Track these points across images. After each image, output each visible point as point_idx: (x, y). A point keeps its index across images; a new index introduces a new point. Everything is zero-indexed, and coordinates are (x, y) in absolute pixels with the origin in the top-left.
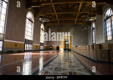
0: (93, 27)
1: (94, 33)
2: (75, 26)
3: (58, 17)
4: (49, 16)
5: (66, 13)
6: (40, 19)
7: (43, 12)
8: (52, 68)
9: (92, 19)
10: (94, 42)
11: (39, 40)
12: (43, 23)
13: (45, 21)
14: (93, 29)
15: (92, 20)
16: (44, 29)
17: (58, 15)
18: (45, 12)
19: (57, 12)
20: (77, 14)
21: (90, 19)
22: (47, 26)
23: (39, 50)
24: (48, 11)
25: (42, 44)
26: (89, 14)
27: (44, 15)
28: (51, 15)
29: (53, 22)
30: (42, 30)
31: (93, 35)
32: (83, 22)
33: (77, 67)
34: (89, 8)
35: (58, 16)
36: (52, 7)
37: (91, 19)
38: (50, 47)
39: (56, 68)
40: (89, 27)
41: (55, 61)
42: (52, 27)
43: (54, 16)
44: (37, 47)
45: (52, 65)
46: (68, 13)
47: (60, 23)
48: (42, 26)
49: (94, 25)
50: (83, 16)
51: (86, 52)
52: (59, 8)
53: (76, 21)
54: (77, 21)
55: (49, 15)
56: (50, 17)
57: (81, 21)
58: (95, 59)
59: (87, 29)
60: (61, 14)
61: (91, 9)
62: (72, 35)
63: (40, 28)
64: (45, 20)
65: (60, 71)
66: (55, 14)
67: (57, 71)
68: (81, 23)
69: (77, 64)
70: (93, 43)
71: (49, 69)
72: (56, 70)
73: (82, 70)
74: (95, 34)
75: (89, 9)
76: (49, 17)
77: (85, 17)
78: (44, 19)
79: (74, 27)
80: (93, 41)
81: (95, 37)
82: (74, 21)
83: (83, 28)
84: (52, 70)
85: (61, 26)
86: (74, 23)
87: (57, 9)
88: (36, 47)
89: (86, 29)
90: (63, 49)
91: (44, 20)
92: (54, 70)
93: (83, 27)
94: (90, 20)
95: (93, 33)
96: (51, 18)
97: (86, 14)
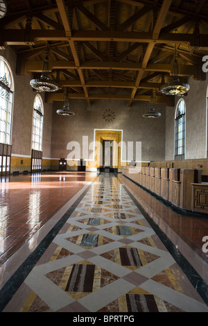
0: (179, 112)
1: (180, 128)
2: (133, 104)
3: (85, 78)
4: (58, 74)
5: (109, 68)
6: (32, 82)
7: (42, 59)
8: (76, 238)
9: (179, 89)
10: (180, 152)
11: (29, 141)
12: (40, 93)
13: (48, 89)
14: (180, 116)
15: (177, 92)
16: (42, 111)
17: (84, 71)
18: (47, 63)
19: (81, 63)
20: (137, 72)
21: (172, 89)
22: (51, 102)
23: (29, 171)
24: (58, 59)
25: (36, 154)
26: (171, 75)
27: (44, 71)
28: (65, 71)
29: (70, 91)
30: (39, 112)
31: (177, 133)
32: (154, 95)
33: (138, 231)
34: (171, 56)
35: (84, 75)
36: (69, 48)
37: (175, 89)
38: (60, 161)
39: (86, 237)
40: (168, 109)
41: (79, 214)
42: (66, 107)
43: (74, 73)
44: (22, 162)
45: (75, 228)
46: (113, 68)
47: (89, 95)
48: (38, 103)
49: (182, 107)
50: (154, 78)
51: (159, 184)
52: (89, 50)
53: (134, 92)
54: (138, 91)
55: (58, 71)
56: (62, 76)
57: (149, 93)
58: (181, 207)
59: (164, 114)
60: (95, 70)
61: (176, 61)
62: (122, 130)
63: (31, 108)
64: (46, 86)
65: (96, 246)
66: (76, 70)
67: (90, 245)
68: (147, 99)
69: (137, 223)
70: (177, 155)
71: (68, 239)
72: (85, 245)
73: (151, 241)
74: (183, 131)
75: (173, 60)
76: (58, 77)
77: (160, 81)
78: (44, 83)
79: (129, 108)
80: (177, 148)
81: (183, 139)
82: (131, 90)
83: (153, 113)
84: (75, 243)
85: (92, 102)
86: (130, 97)
87: (82, 54)
88: (20, 162)
89: (160, 114)
90: (95, 170)
91: (43, 85)
92: (83, 244)
93: (152, 110)
94: (172, 92)
95: (177, 127)
96: (64, 79)
97: (164, 74)
